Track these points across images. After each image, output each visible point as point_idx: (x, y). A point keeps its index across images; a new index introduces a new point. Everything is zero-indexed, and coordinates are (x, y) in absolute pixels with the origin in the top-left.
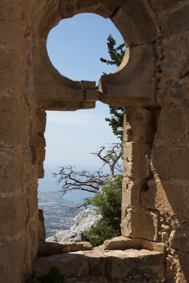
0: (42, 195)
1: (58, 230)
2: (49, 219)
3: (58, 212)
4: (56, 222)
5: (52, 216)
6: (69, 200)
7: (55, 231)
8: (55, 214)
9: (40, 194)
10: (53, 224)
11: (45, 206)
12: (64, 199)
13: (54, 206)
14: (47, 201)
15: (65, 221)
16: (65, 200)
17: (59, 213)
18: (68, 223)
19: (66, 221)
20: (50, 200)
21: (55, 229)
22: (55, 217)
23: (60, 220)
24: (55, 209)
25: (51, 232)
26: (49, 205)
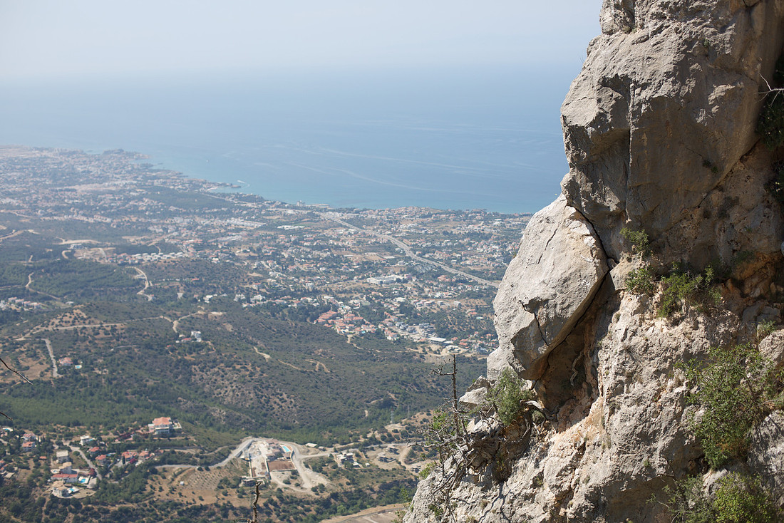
0: (91, 162)
1: (150, 254)
2: (118, 226)
3: (143, 205)
4: (139, 233)
5: (127, 219)
6: (169, 171)
7: (140, 258)
8: (135, 211)
9: (85, 159)
10: (132, 240)
11: (103, 193)
12: (154, 168)
13: (130, 191)
14: (106, 179)
15: (164, 229)
16: (158, 170)
17: (144, 208)
18: (175, 234)
19: (168, 229)
20: (116, 174)
21: (141, 253)
22: (134, 219)
23: (151, 228)
24: (133, 198)
25: (130, 262)
26: (113, 189)
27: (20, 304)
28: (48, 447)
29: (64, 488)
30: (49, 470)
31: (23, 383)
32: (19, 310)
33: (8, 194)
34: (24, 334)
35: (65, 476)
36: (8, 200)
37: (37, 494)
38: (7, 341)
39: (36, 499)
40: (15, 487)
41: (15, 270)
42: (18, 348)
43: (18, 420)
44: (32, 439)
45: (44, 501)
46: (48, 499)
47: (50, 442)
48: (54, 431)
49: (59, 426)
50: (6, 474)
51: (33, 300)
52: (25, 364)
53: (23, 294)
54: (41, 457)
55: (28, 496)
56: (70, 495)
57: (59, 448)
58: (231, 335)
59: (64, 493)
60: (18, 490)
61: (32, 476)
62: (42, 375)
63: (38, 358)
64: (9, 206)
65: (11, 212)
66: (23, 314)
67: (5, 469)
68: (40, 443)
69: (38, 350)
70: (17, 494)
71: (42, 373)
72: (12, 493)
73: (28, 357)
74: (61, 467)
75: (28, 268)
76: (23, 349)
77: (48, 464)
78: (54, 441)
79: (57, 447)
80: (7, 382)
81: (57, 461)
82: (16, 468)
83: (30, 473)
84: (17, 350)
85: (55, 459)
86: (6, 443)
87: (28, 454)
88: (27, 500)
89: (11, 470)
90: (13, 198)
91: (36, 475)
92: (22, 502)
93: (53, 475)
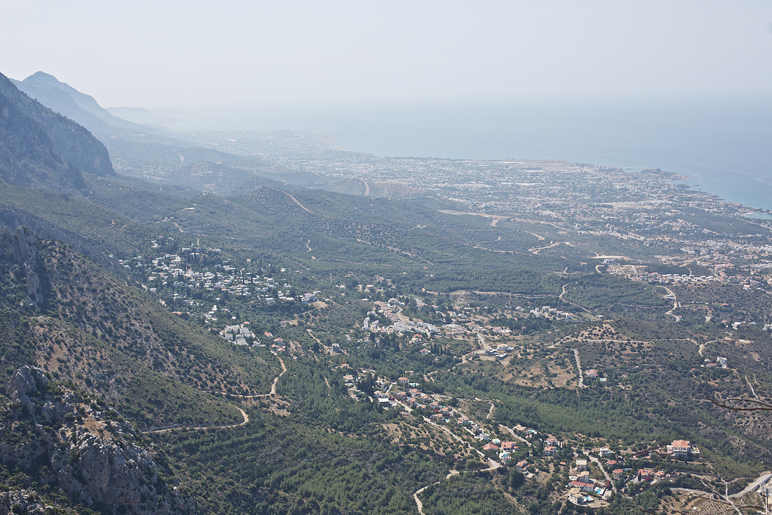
0: (628, 180)
1: (681, 275)
2: (650, 245)
3: (676, 226)
4: (671, 253)
5: (660, 238)
6: (705, 193)
7: (671, 278)
8: (668, 231)
9: (623, 177)
10: (664, 259)
11: (638, 211)
12: (690, 189)
13: (665, 211)
14: (642, 197)
15: (696, 251)
16: (694, 192)
17: (678, 229)
18: (708, 256)
19: (700, 251)
20: (652, 193)
21: (672, 273)
22: (667, 239)
23: (683, 249)
24: (668, 218)
25: (660, 281)
26: (649, 207)
27: (552, 313)
28: (568, 454)
29: (580, 495)
30: (567, 475)
31: (549, 389)
32: (551, 318)
33: (549, 207)
34: (555, 343)
35: (582, 485)
36: (548, 212)
37: (554, 498)
38: (539, 347)
39: (553, 502)
40: (534, 487)
41: (551, 280)
42: (548, 355)
43: (542, 424)
44: (554, 444)
45: (561, 504)
46: (564, 504)
47: (570, 449)
48: (576, 439)
49: (580, 434)
50: (527, 474)
51: (565, 310)
52: (553, 371)
53: (556, 304)
54: (562, 463)
55: (545, 498)
56: (585, 503)
57: (579, 456)
58: (757, 365)
59: (580, 500)
60: (537, 491)
61: (551, 479)
62: (568, 383)
63: (566, 367)
64: (548, 218)
65: (550, 224)
66: (555, 322)
67: (528, 469)
68: (561, 449)
69: (567, 359)
70: (536, 495)
71: (568, 381)
72: (532, 493)
73: (557, 365)
74: (578, 475)
75: (562, 279)
76: (552, 357)
77: (567, 470)
78: (575, 449)
79: (577, 455)
80: (535, 386)
81: (576, 468)
82: (537, 470)
83: (550, 476)
84: (547, 357)
85: (574, 466)
86: (530, 444)
87: (549, 458)
88: (544, 502)
89: (532, 471)
90: (553, 211)
91: (555, 479)
92: (540, 503)
93: (571, 481)
